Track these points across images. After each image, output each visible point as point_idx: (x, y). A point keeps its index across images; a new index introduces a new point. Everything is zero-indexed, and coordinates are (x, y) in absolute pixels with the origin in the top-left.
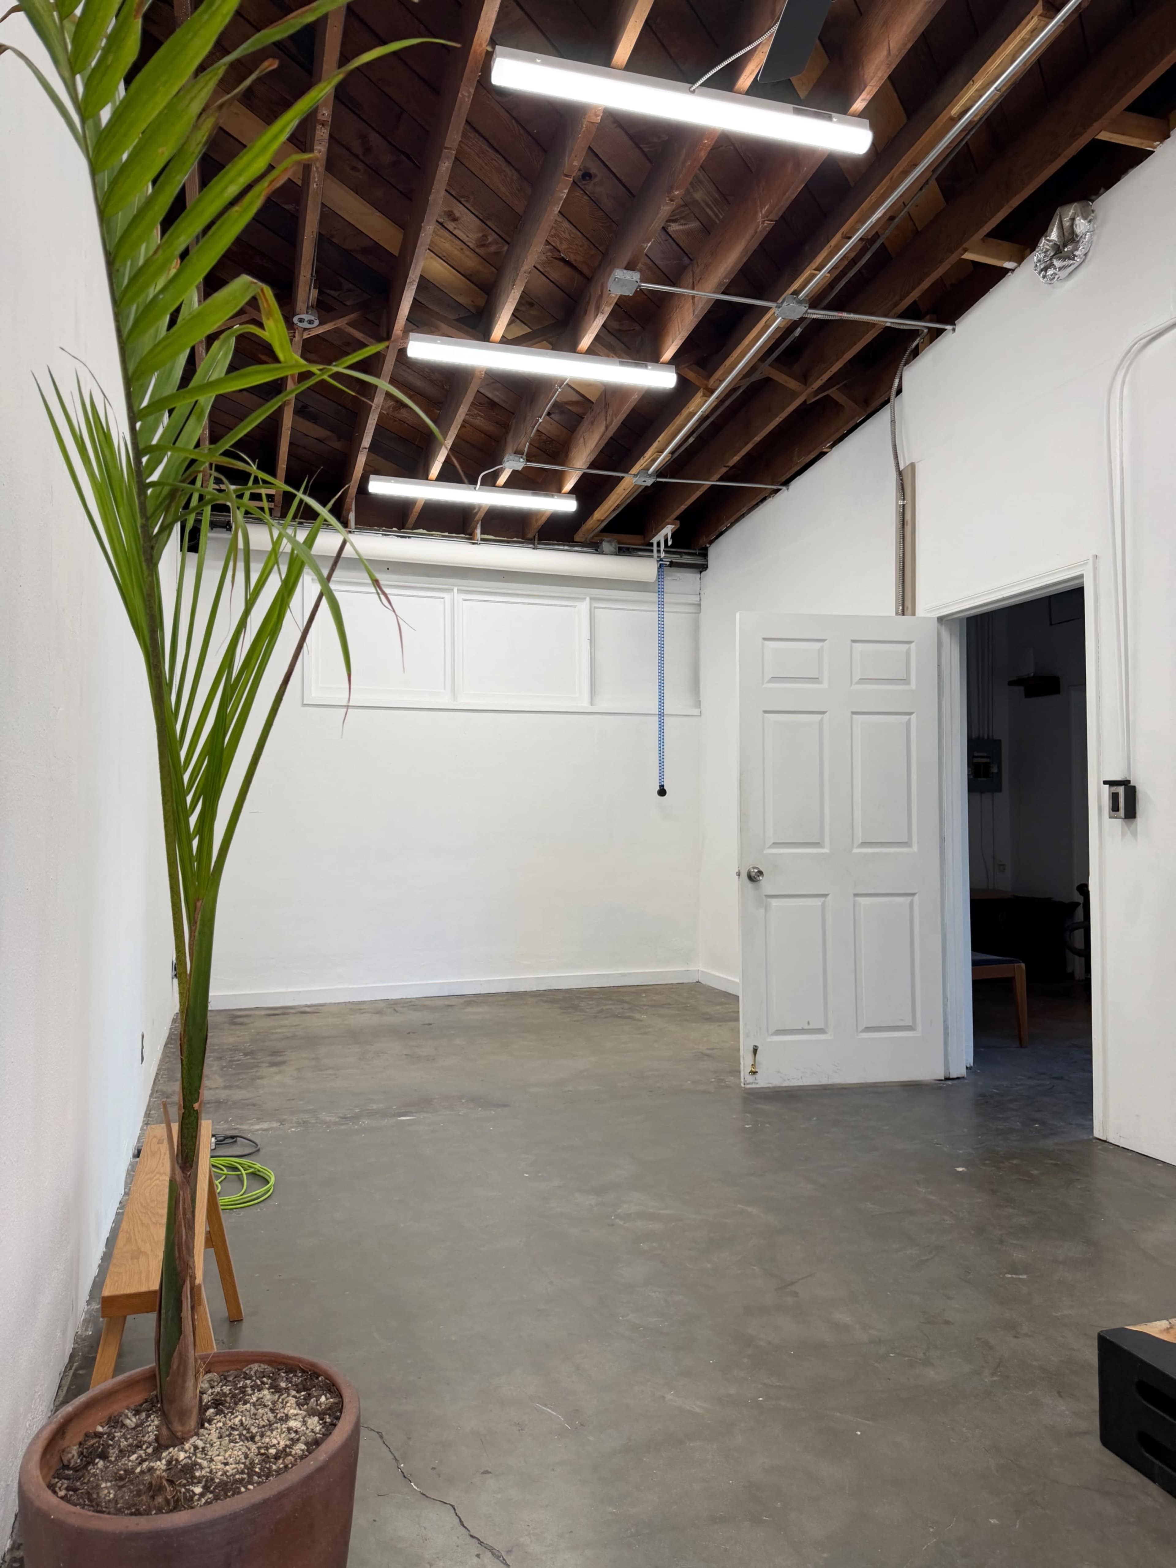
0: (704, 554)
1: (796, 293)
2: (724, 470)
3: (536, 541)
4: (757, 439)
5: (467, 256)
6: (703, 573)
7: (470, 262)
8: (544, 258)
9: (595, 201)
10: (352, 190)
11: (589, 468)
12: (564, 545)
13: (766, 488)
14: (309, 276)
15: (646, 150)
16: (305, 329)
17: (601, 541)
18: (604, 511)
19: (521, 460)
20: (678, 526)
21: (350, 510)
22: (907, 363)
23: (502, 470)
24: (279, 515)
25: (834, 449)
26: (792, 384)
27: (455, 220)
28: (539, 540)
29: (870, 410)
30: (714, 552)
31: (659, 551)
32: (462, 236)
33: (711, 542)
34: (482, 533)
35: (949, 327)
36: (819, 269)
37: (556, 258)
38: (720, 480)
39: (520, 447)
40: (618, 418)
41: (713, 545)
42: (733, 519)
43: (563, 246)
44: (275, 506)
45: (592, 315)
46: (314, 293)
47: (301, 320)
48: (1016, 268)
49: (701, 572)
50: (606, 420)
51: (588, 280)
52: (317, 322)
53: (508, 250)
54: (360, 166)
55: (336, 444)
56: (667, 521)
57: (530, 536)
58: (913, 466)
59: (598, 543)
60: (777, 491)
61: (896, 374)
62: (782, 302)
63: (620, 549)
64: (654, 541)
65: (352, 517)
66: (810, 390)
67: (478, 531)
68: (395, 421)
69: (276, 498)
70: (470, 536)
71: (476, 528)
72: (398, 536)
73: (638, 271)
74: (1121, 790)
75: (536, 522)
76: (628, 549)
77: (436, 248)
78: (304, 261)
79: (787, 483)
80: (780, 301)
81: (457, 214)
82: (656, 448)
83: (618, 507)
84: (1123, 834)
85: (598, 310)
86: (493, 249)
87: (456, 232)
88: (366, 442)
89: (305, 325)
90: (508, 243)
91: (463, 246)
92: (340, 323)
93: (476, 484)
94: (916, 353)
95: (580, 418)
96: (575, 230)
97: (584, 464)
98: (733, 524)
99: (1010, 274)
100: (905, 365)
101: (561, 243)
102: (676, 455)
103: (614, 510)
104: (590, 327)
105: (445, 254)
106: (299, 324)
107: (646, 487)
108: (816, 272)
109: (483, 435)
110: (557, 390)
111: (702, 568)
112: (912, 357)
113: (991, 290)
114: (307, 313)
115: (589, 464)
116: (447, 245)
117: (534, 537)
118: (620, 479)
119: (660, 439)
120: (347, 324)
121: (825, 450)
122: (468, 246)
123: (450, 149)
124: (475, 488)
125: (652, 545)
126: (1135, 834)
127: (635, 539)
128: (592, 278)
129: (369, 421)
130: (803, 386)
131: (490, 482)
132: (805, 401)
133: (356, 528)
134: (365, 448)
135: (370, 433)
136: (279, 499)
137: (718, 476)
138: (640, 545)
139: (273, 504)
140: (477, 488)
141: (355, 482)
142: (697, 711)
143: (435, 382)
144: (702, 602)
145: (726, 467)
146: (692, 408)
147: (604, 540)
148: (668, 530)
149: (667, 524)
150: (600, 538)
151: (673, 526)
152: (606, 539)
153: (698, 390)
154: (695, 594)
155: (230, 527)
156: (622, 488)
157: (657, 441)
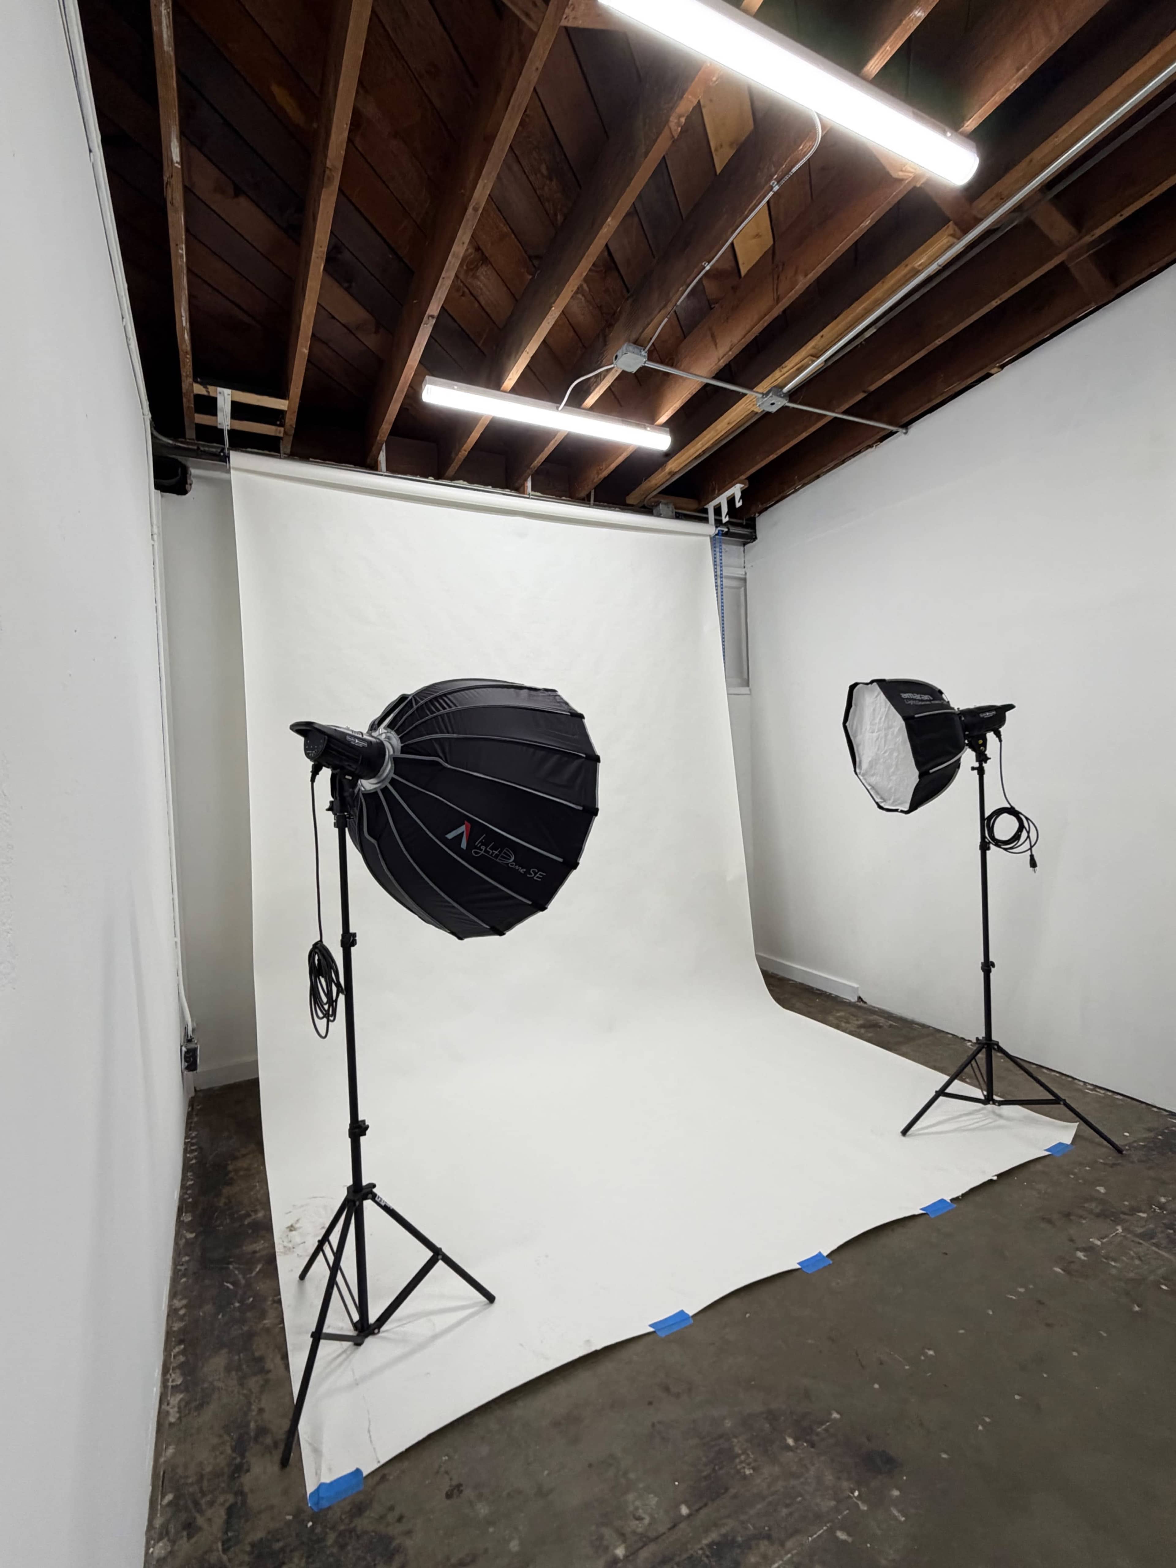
0: (755, 524)
2: (862, 395)
3: (592, 501)
4: (939, 341)
6: (747, 546)
11: (715, 377)
12: (616, 507)
13: (881, 430)
17: (658, 504)
19: (643, 353)
20: (746, 487)
21: (381, 446)
23: (604, 374)
24: (289, 450)
25: (1006, 368)
26: (1059, 234)
28: (594, 499)
30: (761, 523)
31: (719, 516)
33: (760, 513)
34: (532, 488)
38: (845, 412)
39: (654, 325)
40: (810, 276)
41: (766, 514)
44: (285, 433)
49: (744, 544)
56: (739, 478)
57: (583, 494)
59: (652, 506)
60: (892, 434)
63: (677, 512)
64: (714, 503)
65: (382, 457)
66: (1078, 246)
67: (529, 484)
69: (288, 416)
70: (518, 491)
71: (526, 480)
75: (601, 471)
76: (683, 513)
79: (906, 426)
82: (814, 348)
88: (437, 303)
93: (560, 401)
95: (710, 307)
97: (713, 367)
102: (830, 363)
103: (696, 458)
107: (763, 416)
115: (719, 368)
117: (589, 494)
118: (738, 399)
119: (830, 329)
121: (992, 371)
124: (557, 408)
125: (706, 511)
127: (693, 504)
130: (1071, 236)
131: (577, 401)
133: (386, 467)
134: (432, 317)
135: (449, 278)
136: (291, 420)
137: (846, 406)
138: (695, 511)
139: (282, 429)
140: (560, 409)
141: (402, 391)
142: (745, 690)
143: (547, 204)
144: (748, 577)
145: (864, 392)
146: (917, 264)
147: (660, 502)
148: (736, 490)
149: (736, 483)
150: (656, 499)
151: (742, 486)
152: (662, 501)
153: (951, 223)
154: (740, 567)
155: (225, 459)
156: (726, 421)
157: (818, 337)
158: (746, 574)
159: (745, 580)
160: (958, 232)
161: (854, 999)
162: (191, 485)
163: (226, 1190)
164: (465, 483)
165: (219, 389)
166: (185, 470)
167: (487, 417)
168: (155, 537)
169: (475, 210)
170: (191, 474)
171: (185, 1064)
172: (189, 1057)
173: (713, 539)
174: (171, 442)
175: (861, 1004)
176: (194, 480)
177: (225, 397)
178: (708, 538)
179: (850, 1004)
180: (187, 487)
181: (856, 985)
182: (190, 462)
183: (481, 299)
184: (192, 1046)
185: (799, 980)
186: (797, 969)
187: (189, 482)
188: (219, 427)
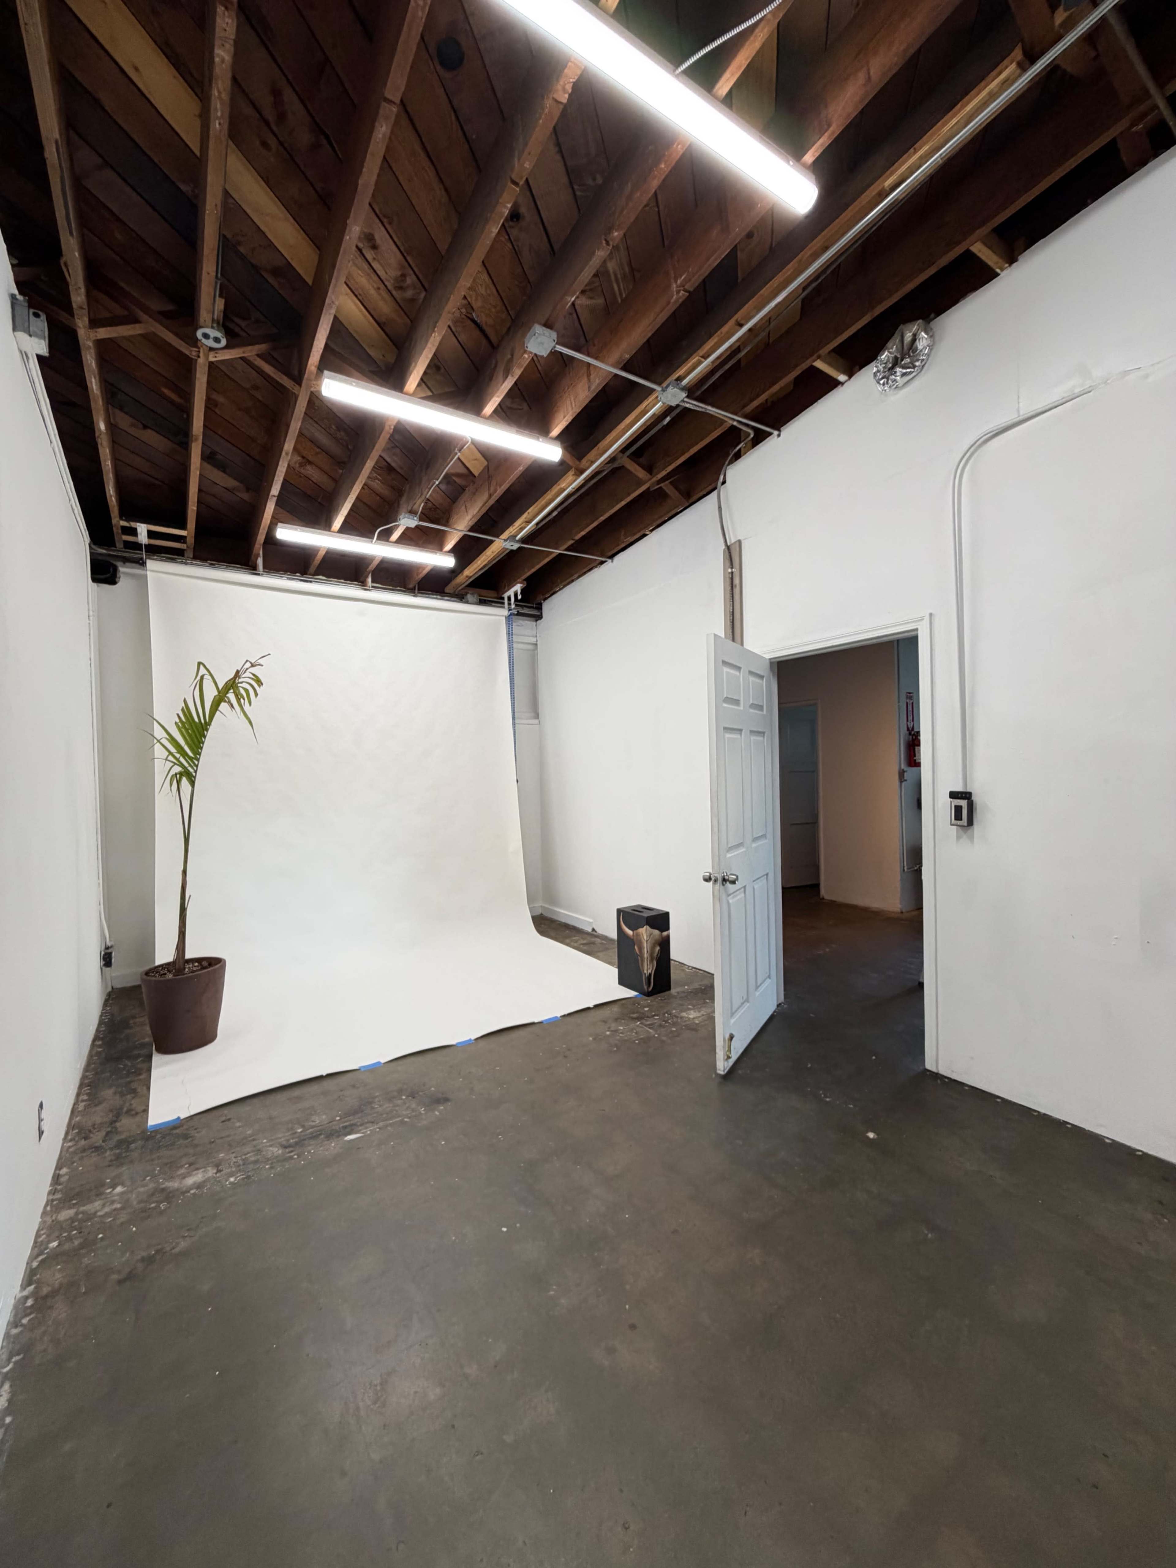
0: (539, 608)
1: (680, 379)
2: (571, 542)
3: (416, 591)
4: (602, 518)
5: (383, 299)
6: (539, 622)
7: (385, 308)
8: (457, 314)
9: (516, 253)
10: (262, 178)
11: (470, 531)
12: (437, 595)
13: (596, 560)
14: (214, 274)
15: (578, 193)
16: (211, 349)
17: (466, 594)
18: (472, 571)
19: (415, 518)
20: (525, 585)
21: (258, 556)
22: (731, 462)
23: (397, 527)
24: (191, 556)
25: (654, 532)
26: (641, 473)
27: (374, 247)
28: (419, 590)
29: (690, 501)
30: (546, 606)
31: (510, 604)
32: (381, 273)
33: (545, 599)
34: (373, 582)
35: (776, 433)
36: (705, 357)
37: (469, 318)
38: (566, 550)
39: (415, 507)
40: (502, 487)
41: (547, 601)
42: (565, 583)
43: (476, 304)
44: (187, 547)
45: (501, 378)
46: (220, 304)
47: (206, 336)
48: (846, 381)
49: (536, 621)
50: (489, 490)
51: (494, 348)
52: (224, 342)
53: (425, 297)
54: (273, 142)
55: (245, 496)
56: (518, 580)
57: (411, 586)
58: (740, 542)
59: (463, 595)
60: (602, 563)
61: (721, 470)
62: (667, 387)
63: (480, 600)
64: (506, 595)
65: (260, 561)
66: (654, 479)
67: (369, 580)
68: (300, 477)
69: (188, 539)
70: (363, 584)
71: (367, 577)
72: (301, 580)
73: (556, 331)
74: (963, 803)
75: (417, 575)
76: (485, 600)
77: (352, 281)
78: (206, 251)
79: (612, 557)
80: (664, 385)
81: (378, 241)
82: (525, 518)
83: (484, 566)
84: (958, 838)
85: (507, 373)
86: (409, 294)
87: (376, 265)
88: (275, 490)
89: (211, 343)
90: (426, 290)
91: (382, 286)
92: (250, 352)
93: (373, 538)
94: (738, 456)
95: (463, 489)
96: (492, 286)
97: (466, 527)
98: (565, 586)
99: (840, 386)
100: (729, 464)
101: (476, 300)
102: (540, 526)
103: (479, 571)
104: (498, 390)
105: (361, 292)
106: (204, 341)
107: (512, 551)
108: (703, 360)
109: (378, 498)
110: (456, 454)
111: (539, 617)
112: (734, 459)
113: (819, 401)
114: (212, 327)
115: (469, 527)
116: (363, 281)
117: (415, 586)
118: (492, 542)
119: (530, 510)
120: (258, 355)
121: (647, 533)
122: (386, 286)
123: (390, 102)
124: (372, 542)
125: (503, 598)
126: (971, 838)
127: (490, 594)
128: (498, 346)
129: (279, 468)
130: (648, 475)
131: (385, 536)
132: (649, 488)
133: (263, 571)
134: (274, 496)
135: (279, 480)
136: (191, 540)
137: (566, 546)
138: (495, 598)
139: (185, 545)
140: (374, 542)
141: (264, 529)
142: (536, 721)
143: (341, 441)
144: (538, 643)
145: (573, 540)
146: (563, 485)
147: (468, 593)
148: (518, 587)
149: (517, 584)
150: (466, 591)
151: (522, 585)
152: (470, 592)
153: (573, 469)
154: (533, 636)
155: (143, 564)
156: (491, 550)
157: (526, 513)
158: (537, 641)
159: (536, 645)
160: (578, 473)
161: (590, 930)
162: (119, 578)
163: (127, 1031)
164: (324, 577)
165: (138, 524)
166: (115, 569)
167: (324, 547)
168: (91, 618)
169: (287, 454)
170: (119, 571)
171: (103, 963)
172: (106, 958)
173: (509, 619)
174: (104, 551)
175: (594, 933)
176: (122, 576)
177: (142, 530)
178: (504, 618)
179: (587, 933)
180: (117, 580)
181: (591, 920)
182: (119, 564)
183: (313, 479)
184: (109, 951)
185: (563, 920)
186: (563, 913)
187: (118, 576)
188: (140, 542)
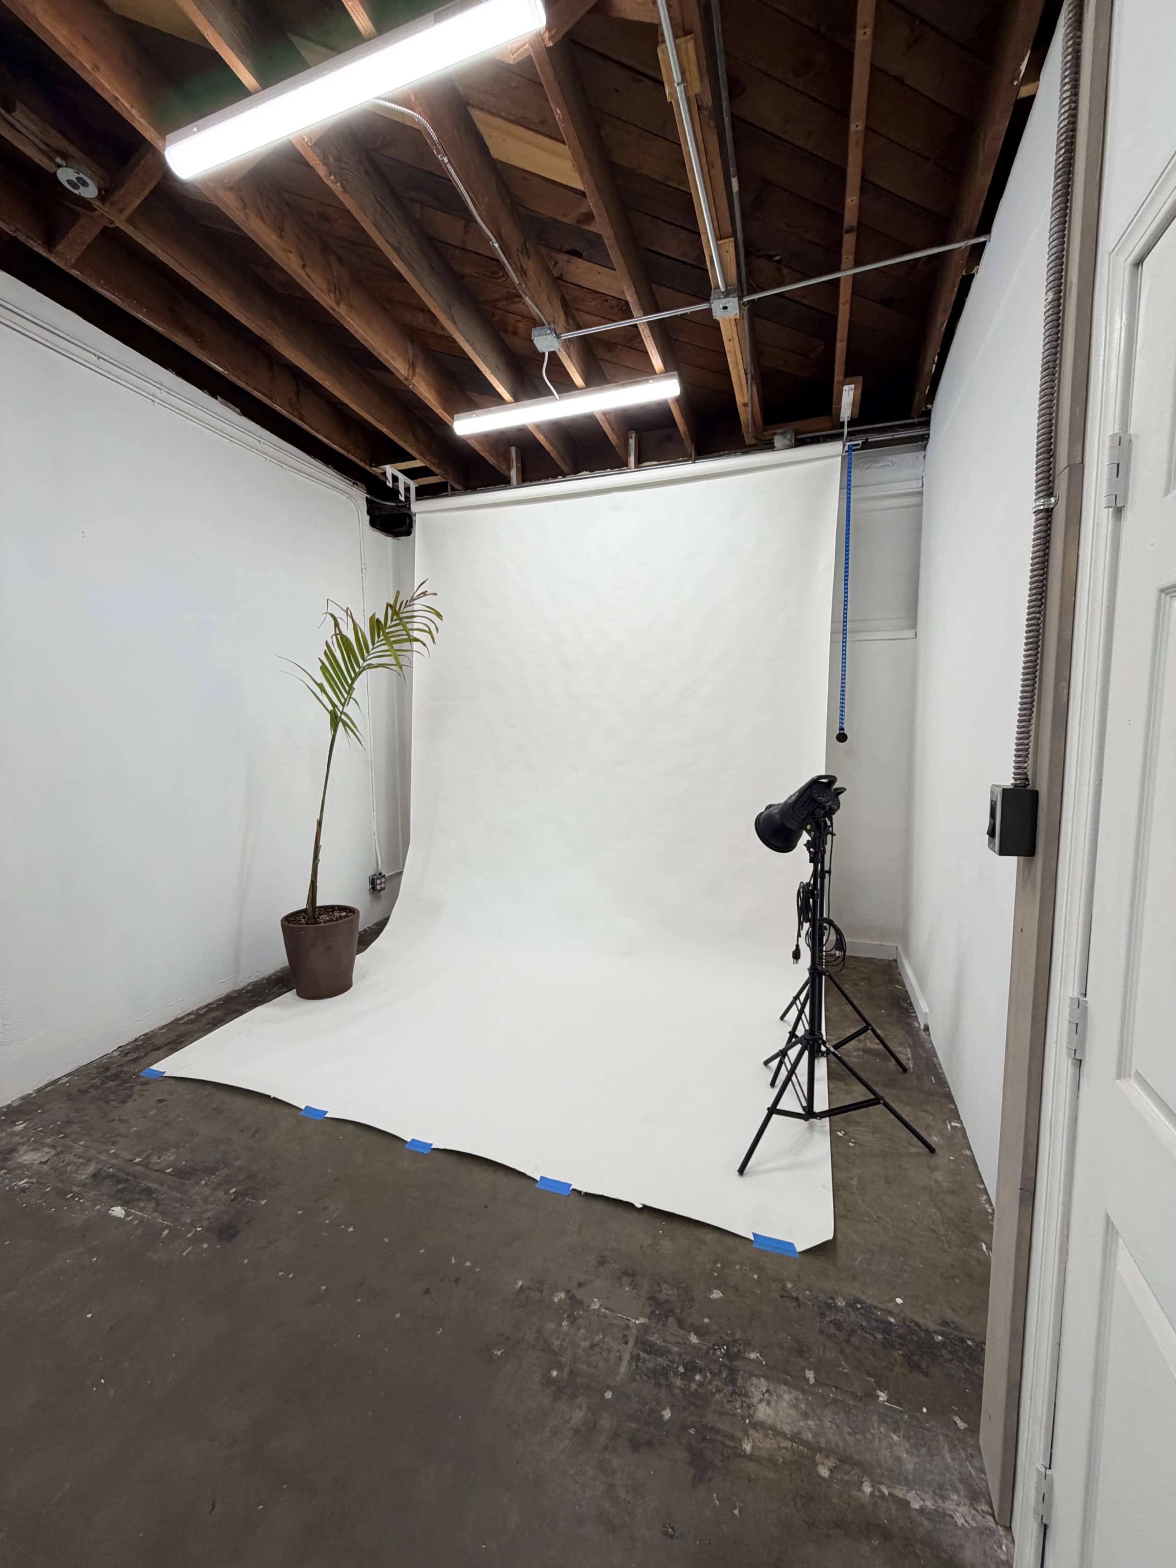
0: (926, 421)
3: (694, 455)
6: (927, 448)
17: (771, 431)
28: (697, 452)
31: (843, 432)
33: (932, 400)
41: (934, 403)
44: (445, 478)
49: (924, 448)
59: (770, 439)
63: (796, 440)
67: (632, 458)
69: (434, 469)
79: (986, 230)
111: (926, 439)
117: (692, 449)
125: (842, 425)
136: (438, 470)
138: (826, 429)
142: (911, 631)
158: (923, 486)
161: (922, 1026)
164: (588, 473)
166: (411, 520)
171: (371, 886)
172: (373, 883)
173: (843, 460)
174: (394, 504)
175: (926, 1034)
178: (836, 461)
185: (907, 987)
